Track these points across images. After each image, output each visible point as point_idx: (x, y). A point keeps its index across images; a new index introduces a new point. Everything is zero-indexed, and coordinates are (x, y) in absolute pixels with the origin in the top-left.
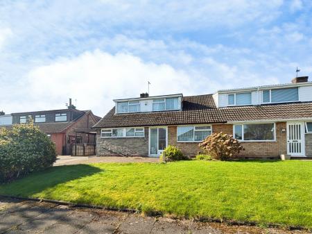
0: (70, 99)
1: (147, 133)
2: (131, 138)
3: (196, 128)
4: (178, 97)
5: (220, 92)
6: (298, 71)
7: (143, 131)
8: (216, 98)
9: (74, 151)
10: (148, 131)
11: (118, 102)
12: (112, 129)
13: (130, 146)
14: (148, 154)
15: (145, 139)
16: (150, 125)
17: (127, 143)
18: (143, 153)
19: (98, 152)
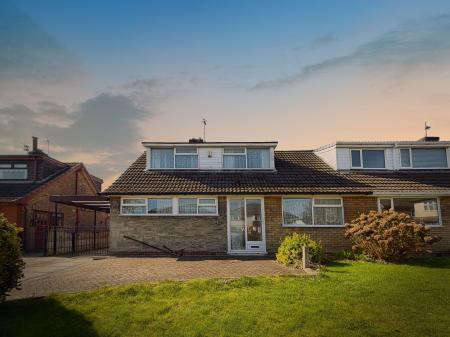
1: (222, 209)
2: (190, 217)
3: (317, 202)
5: (340, 145)
6: (427, 128)
7: (216, 204)
9: (50, 245)
10: (224, 204)
12: (146, 198)
13: (189, 234)
14: (226, 249)
15: (220, 220)
16: (228, 193)
17: (180, 228)
18: (215, 246)
19: (114, 246)
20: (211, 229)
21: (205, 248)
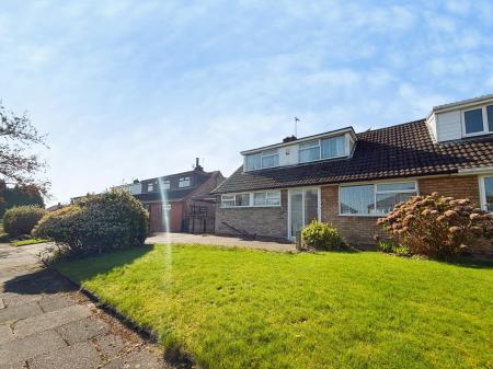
0: (198, 159)
1: (284, 200)
2: (261, 208)
4: (343, 134)
5: (439, 111)
7: (280, 196)
8: (432, 125)
10: (286, 196)
11: (247, 154)
12: (234, 195)
13: (260, 222)
14: (286, 235)
15: (282, 210)
16: (290, 186)
17: (254, 217)
18: (278, 233)
19: (217, 229)
20: (275, 218)
21: (270, 234)
